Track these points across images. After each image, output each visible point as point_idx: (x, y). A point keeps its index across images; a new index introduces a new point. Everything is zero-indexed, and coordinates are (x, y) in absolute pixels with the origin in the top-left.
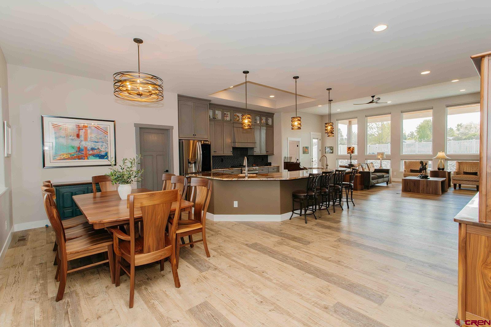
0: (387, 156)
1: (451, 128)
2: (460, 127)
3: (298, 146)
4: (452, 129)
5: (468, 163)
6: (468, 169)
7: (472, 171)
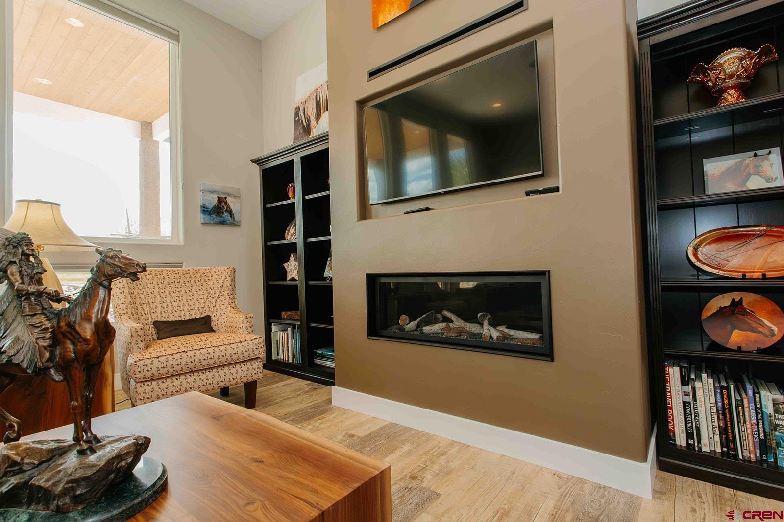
5: (165, 277)
6: (170, 305)
7: (187, 313)
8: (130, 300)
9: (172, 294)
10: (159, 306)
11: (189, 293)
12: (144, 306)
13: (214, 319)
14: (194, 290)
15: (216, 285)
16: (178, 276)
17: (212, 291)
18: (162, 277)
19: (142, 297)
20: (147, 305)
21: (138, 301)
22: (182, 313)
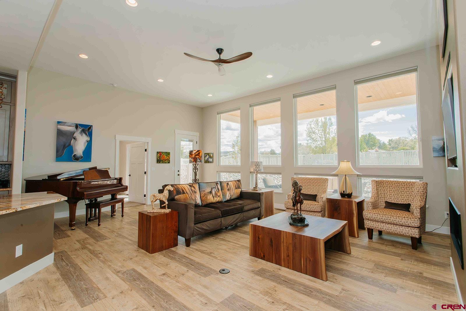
0: (265, 168)
1: (384, 142)
2: (391, 142)
3: (146, 150)
4: (385, 144)
5: (394, 184)
6: (393, 196)
7: (400, 201)
8: (376, 192)
9: (395, 192)
10: (388, 196)
11: (402, 192)
12: (382, 195)
13: (412, 206)
14: (405, 191)
15: (416, 191)
16: (399, 184)
17: (413, 193)
18: (392, 184)
19: (382, 191)
20: (384, 195)
21: (380, 192)
22: (398, 200)
